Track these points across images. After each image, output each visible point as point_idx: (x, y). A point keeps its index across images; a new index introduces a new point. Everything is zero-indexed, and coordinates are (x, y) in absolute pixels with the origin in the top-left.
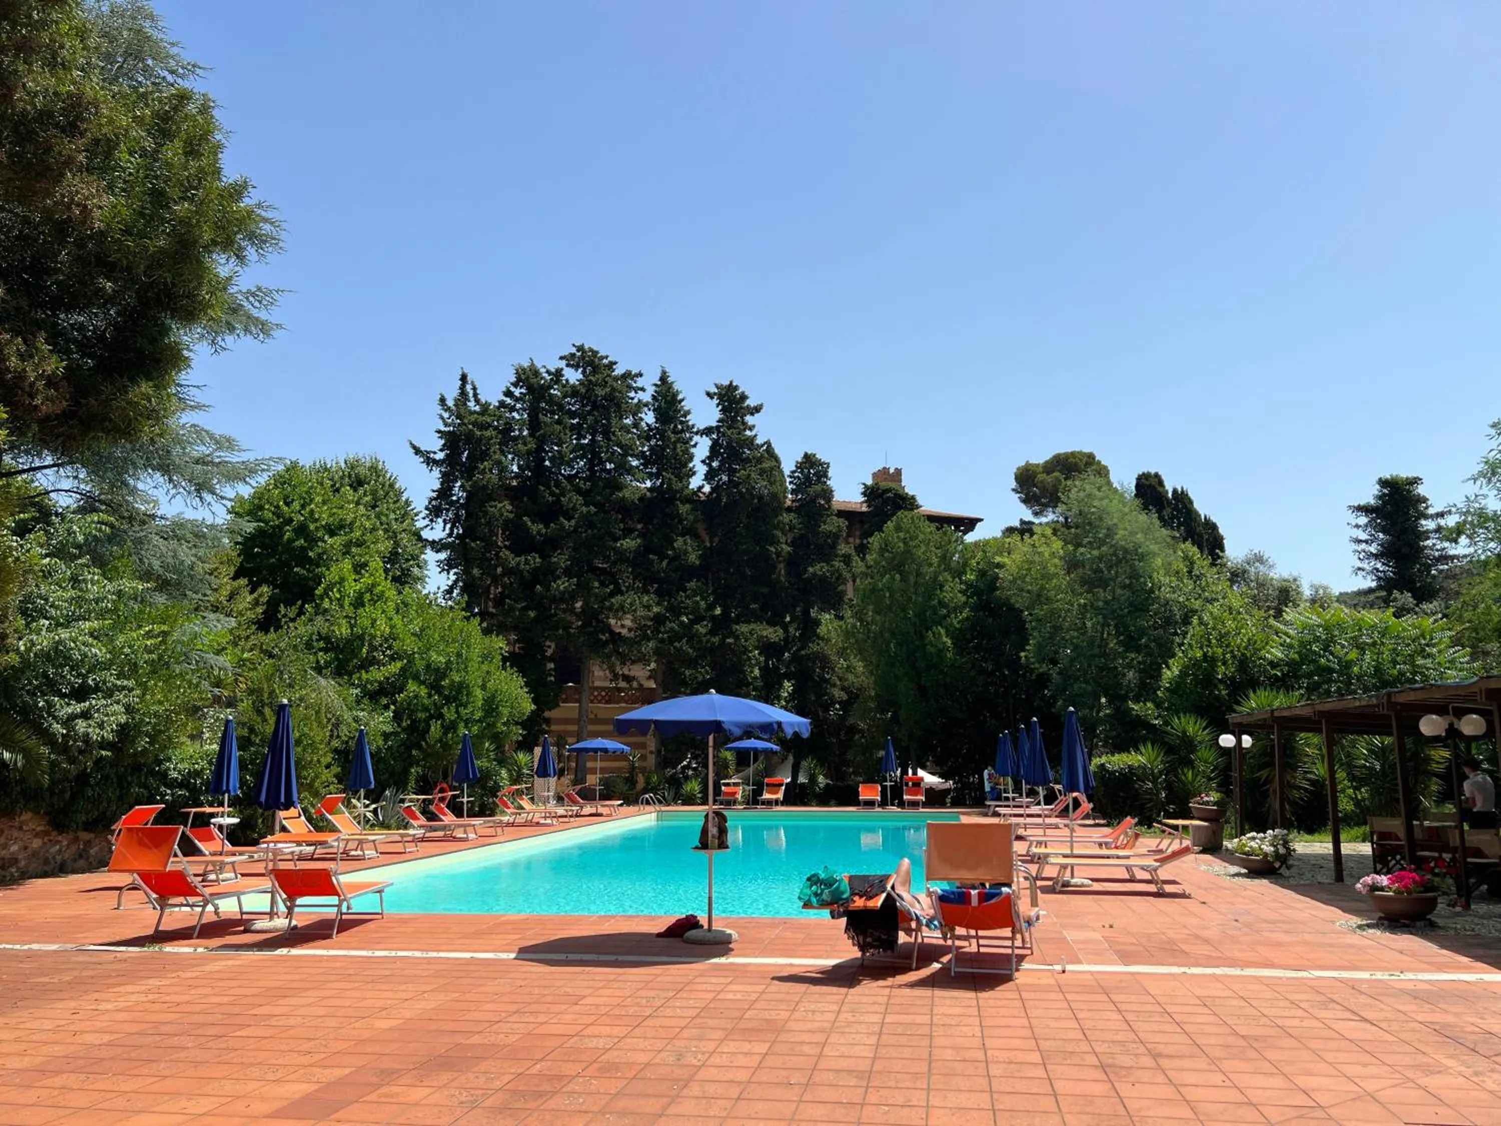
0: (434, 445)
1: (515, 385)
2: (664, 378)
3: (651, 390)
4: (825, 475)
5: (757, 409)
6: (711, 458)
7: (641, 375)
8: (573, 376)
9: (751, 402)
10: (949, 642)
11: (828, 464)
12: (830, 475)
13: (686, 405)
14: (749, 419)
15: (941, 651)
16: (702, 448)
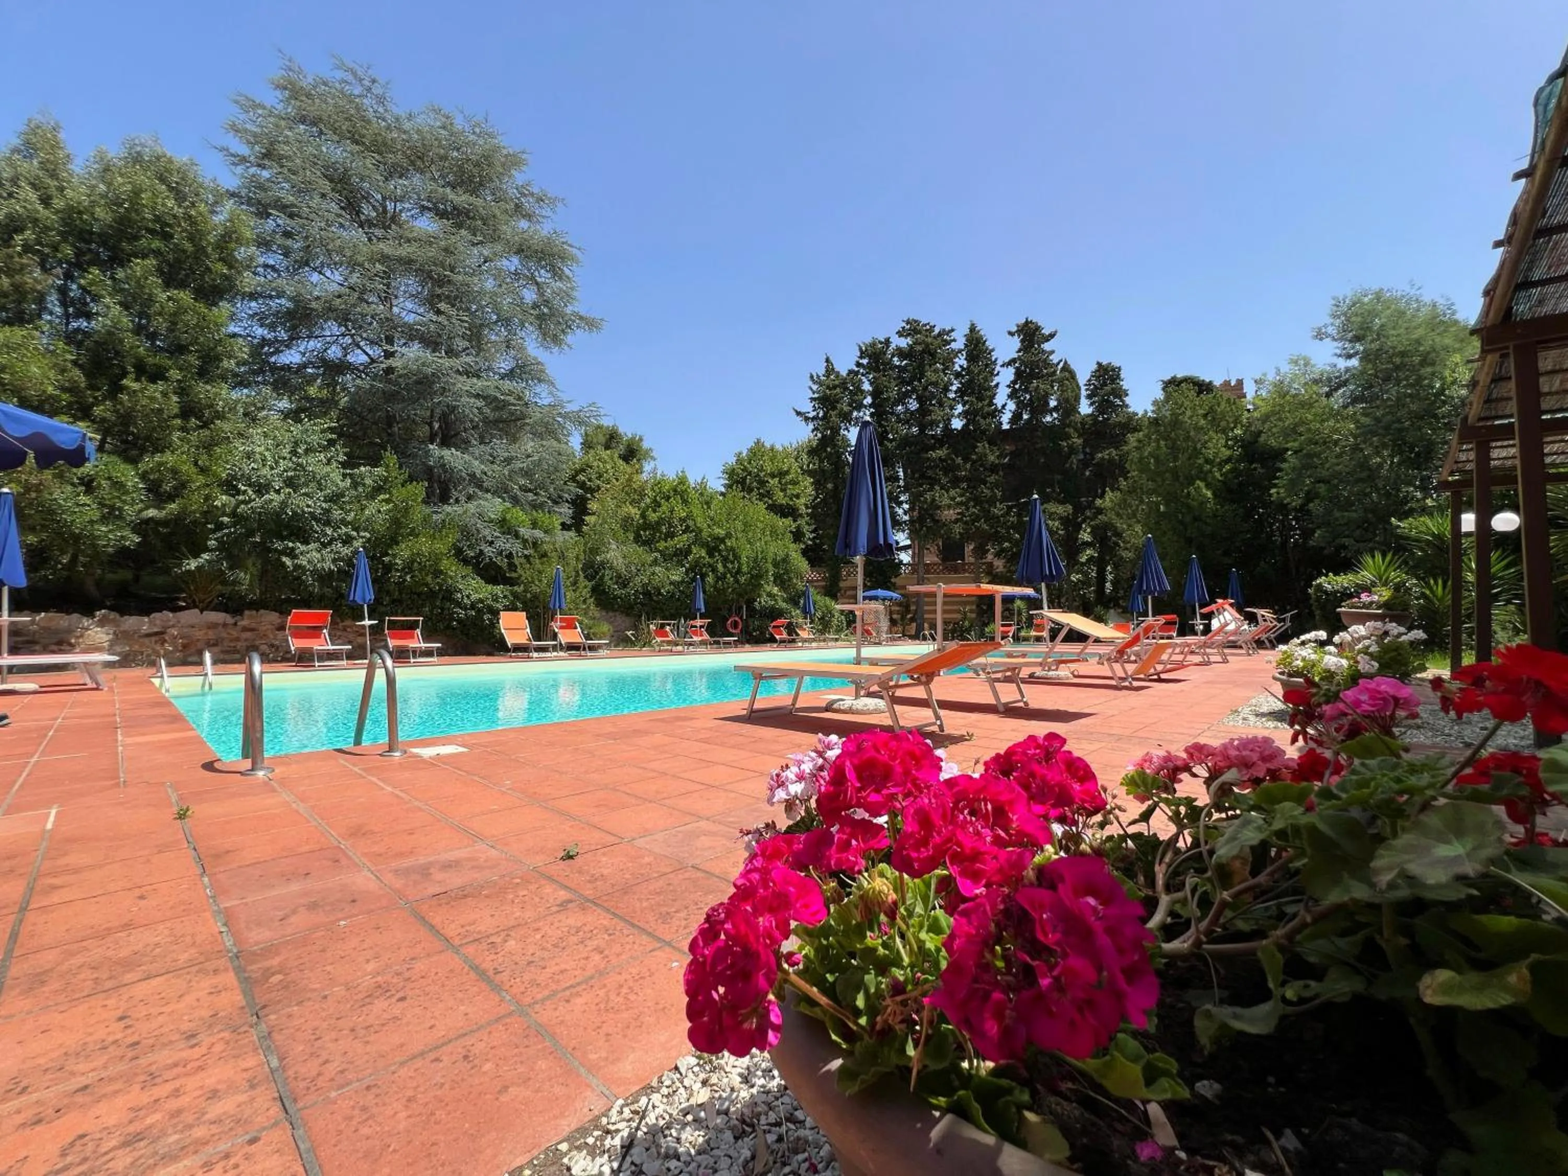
0: (808, 407)
1: (861, 357)
2: (973, 329)
3: (963, 340)
4: (1118, 376)
5: (1052, 336)
6: (1014, 382)
7: (953, 330)
8: (904, 343)
9: (1046, 332)
10: (1209, 494)
11: (1119, 368)
12: (1122, 376)
13: (990, 344)
14: (1047, 346)
15: (1202, 503)
16: (1005, 377)
